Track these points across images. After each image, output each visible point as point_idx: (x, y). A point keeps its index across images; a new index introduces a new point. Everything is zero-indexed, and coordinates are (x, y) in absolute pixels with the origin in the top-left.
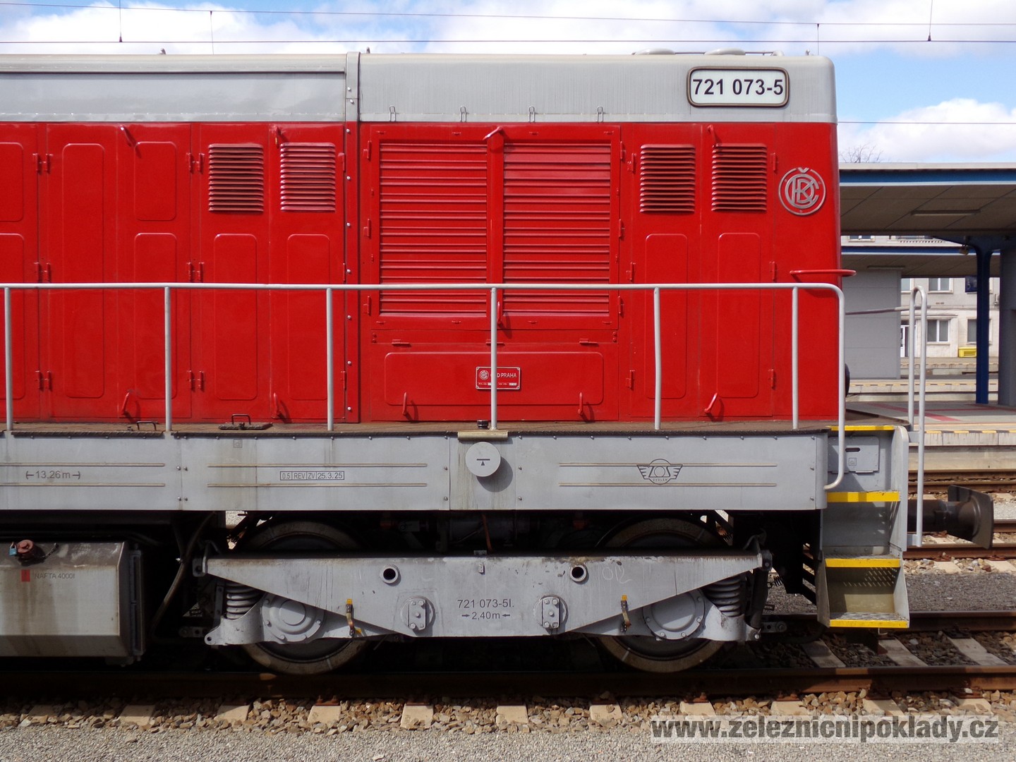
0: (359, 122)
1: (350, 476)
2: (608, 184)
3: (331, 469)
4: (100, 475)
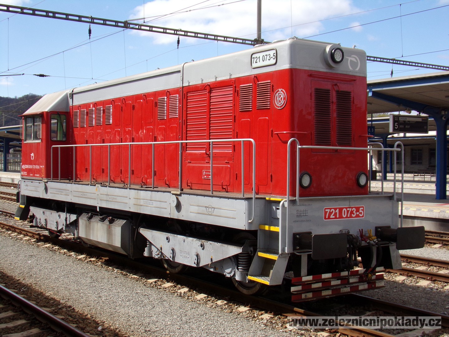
0: (183, 87)
1: (156, 204)
2: (232, 102)
3: (151, 201)
4: (119, 199)
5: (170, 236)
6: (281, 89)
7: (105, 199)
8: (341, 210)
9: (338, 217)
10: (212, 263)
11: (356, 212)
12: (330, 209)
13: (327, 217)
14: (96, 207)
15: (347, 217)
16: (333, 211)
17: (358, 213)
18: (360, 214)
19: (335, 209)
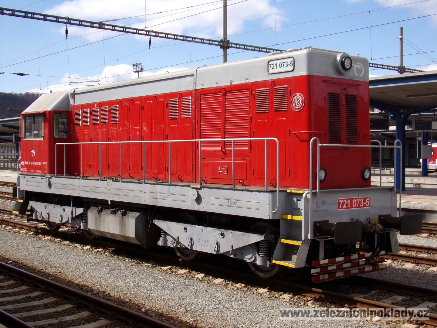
0: (196, 90)
1: (173, 197)
2: (248, 104)
3: (169, 195)
4: (133, 193)
5: (188, 226)
6: (299, 93)
7: (118, 193)
8: (351, 200)
9: (349, 207)
10: (233, 250)
11: (364, 202)
12: (343, 200)
13: (340, 207)
14: (107, 201)
15: (356, 207)
16: (345, 202)
17: (365, 203)
18: (367, 204)
19: (347, 200)
